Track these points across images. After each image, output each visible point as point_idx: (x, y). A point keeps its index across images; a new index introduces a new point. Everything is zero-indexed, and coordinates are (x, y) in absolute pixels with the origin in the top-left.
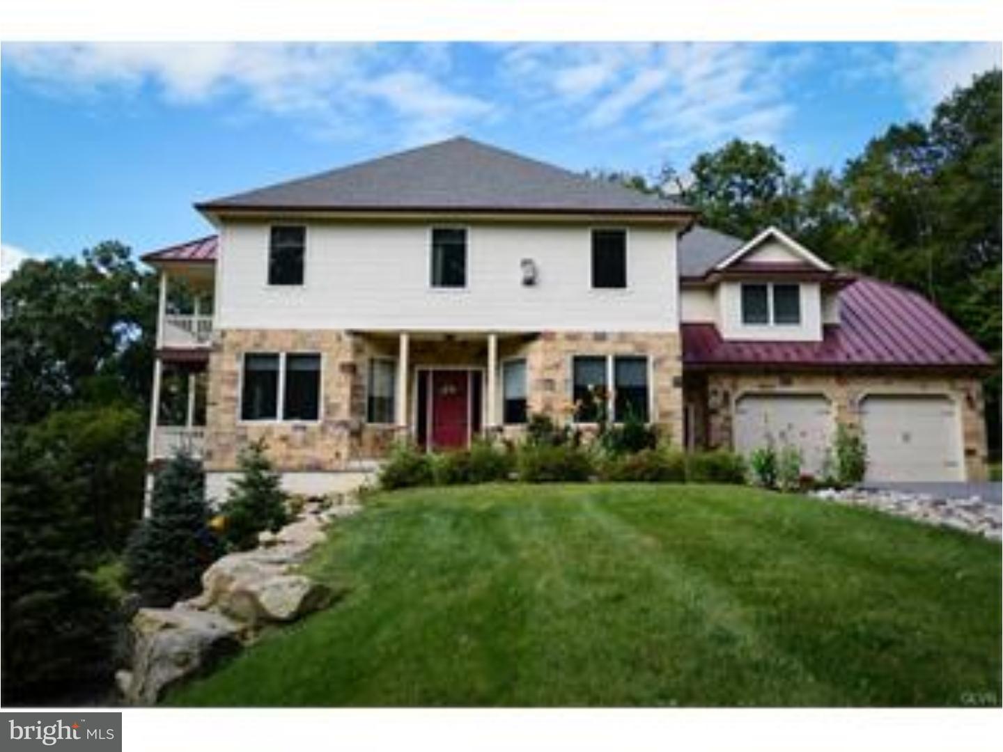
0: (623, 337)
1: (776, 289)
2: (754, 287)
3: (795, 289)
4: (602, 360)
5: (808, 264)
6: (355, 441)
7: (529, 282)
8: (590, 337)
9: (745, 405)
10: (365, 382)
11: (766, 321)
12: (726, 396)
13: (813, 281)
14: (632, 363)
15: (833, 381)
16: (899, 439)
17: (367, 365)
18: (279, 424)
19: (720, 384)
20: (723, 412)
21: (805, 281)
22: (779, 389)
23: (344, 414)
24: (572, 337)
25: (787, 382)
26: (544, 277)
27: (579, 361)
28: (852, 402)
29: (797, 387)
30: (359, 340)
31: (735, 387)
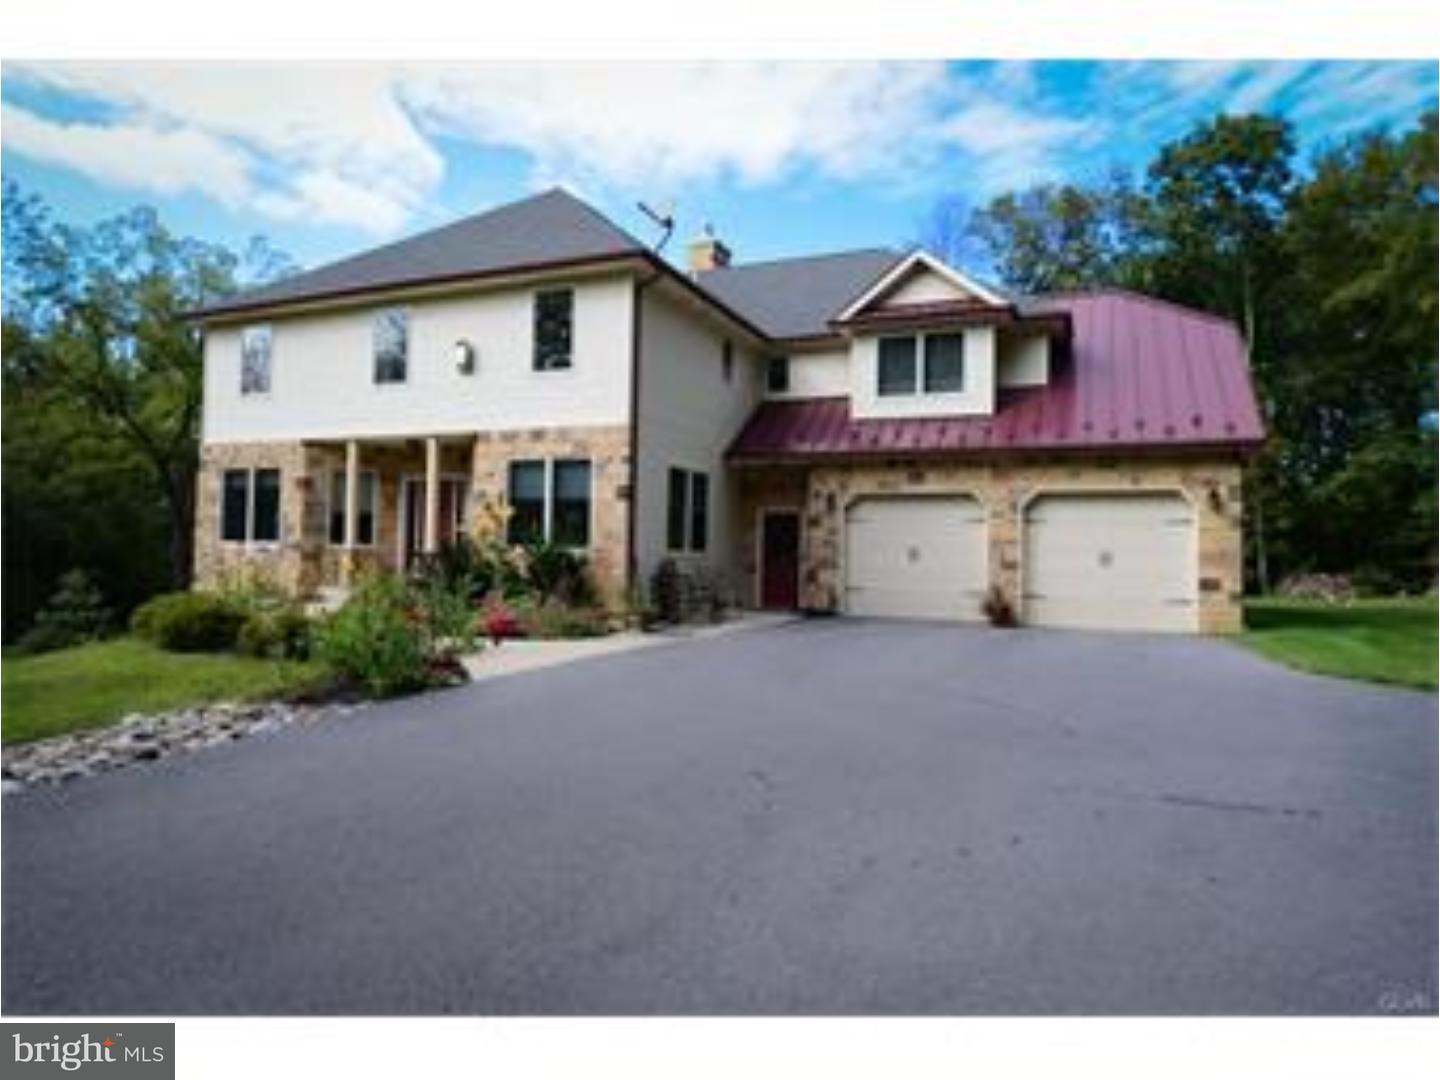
0: (563, 434)
1: (930, 341)
2: (897, 341)
3: (958, 339)
4: (539, 465)
5: (975, 299)
6: (311, 566)
7: (468, 367)
8: (525, 436)
9: (865, 511)
10: (327, 497)
11: (911, 390)
12: (831, 501)
13: (985, 323)
14: (571, 468)
15: (986, 473)
16: (1093, 561)
17: (329, 477)
18: (250, 546)
19: (825, 483)
20: (826, 522)
21: (973, 325)
22: (907, 488)
23: (297, 536)
24: (509, 437)
25: (918, 477)
26: (483, 361)
27: (516, 468)
28: (1014, 507)
29: (933, 484)
30: (316, 452)
31: (844, 487)
